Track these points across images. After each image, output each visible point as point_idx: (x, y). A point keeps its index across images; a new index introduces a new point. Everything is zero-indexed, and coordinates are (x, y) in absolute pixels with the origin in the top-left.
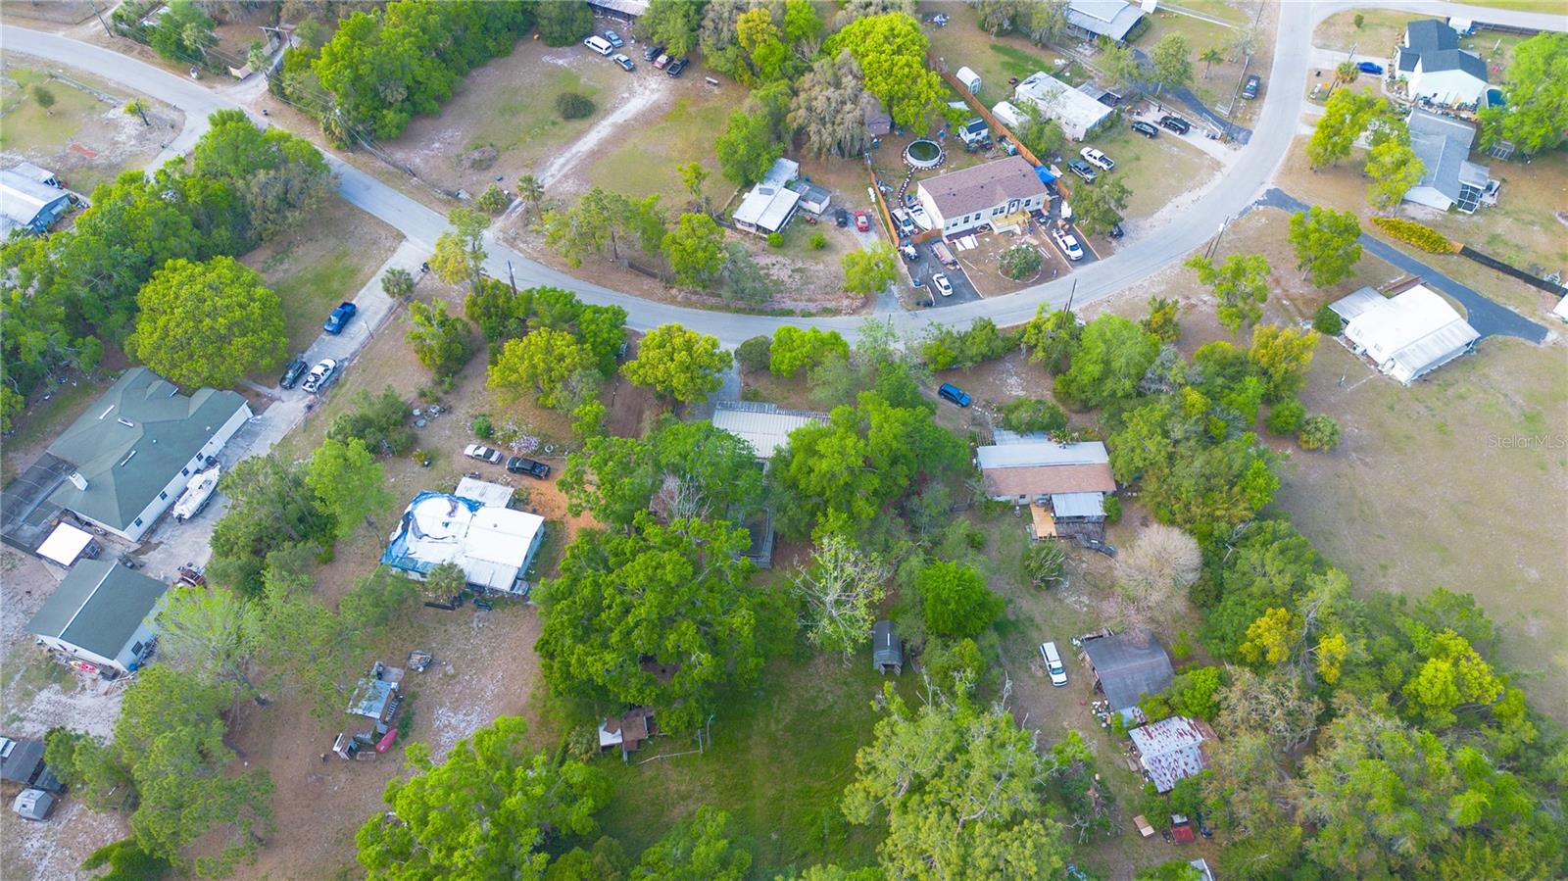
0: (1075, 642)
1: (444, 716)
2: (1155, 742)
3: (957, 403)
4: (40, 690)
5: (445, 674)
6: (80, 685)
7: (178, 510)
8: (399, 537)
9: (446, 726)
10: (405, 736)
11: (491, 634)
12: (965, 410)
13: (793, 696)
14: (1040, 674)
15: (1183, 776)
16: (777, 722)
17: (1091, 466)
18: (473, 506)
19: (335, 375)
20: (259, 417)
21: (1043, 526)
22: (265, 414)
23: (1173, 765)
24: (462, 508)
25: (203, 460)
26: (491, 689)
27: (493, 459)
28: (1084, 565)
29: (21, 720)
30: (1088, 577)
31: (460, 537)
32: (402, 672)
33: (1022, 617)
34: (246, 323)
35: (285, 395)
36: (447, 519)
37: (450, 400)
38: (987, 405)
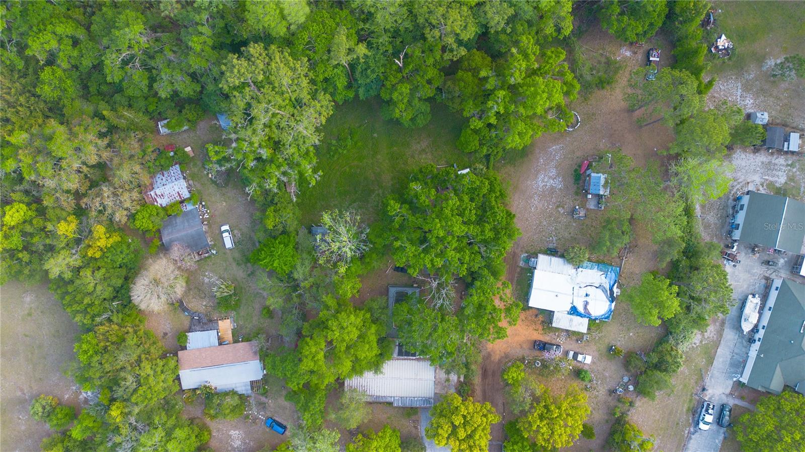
0: (214, 252)
1: (558, 184)
2: (177, 190)
3: (274, 421)
4: (786, 183)
5: (563, 207)
6: (765, 187)
7: (757, 300)
8: (613, 285)
9: (555, 178)
10: (576, 171)
11: (544, 233)
12: (269, 414)
13: (371, 209)
14: (236, 232)
15: (165, 173)
16: (378, 195)
17: (191, 367)
18: (574, 311)
19: (696, 419)
20: (735, 379)
21: (226, 326)
22: (731, 383)
23: (169, 178)
24: (581, 309)
25: (757, 339)
26: (536, 201)
27: (571, 354)
28: (204, 303)
29: (788, 165)
30: (203, 295)
31: (576, 288)
32: (587, 206)
33: (243, 266)
34: (771, 444)
35: (725, 400)
36: (588, 299)
37: (612, 402)
38: (255, 420)
